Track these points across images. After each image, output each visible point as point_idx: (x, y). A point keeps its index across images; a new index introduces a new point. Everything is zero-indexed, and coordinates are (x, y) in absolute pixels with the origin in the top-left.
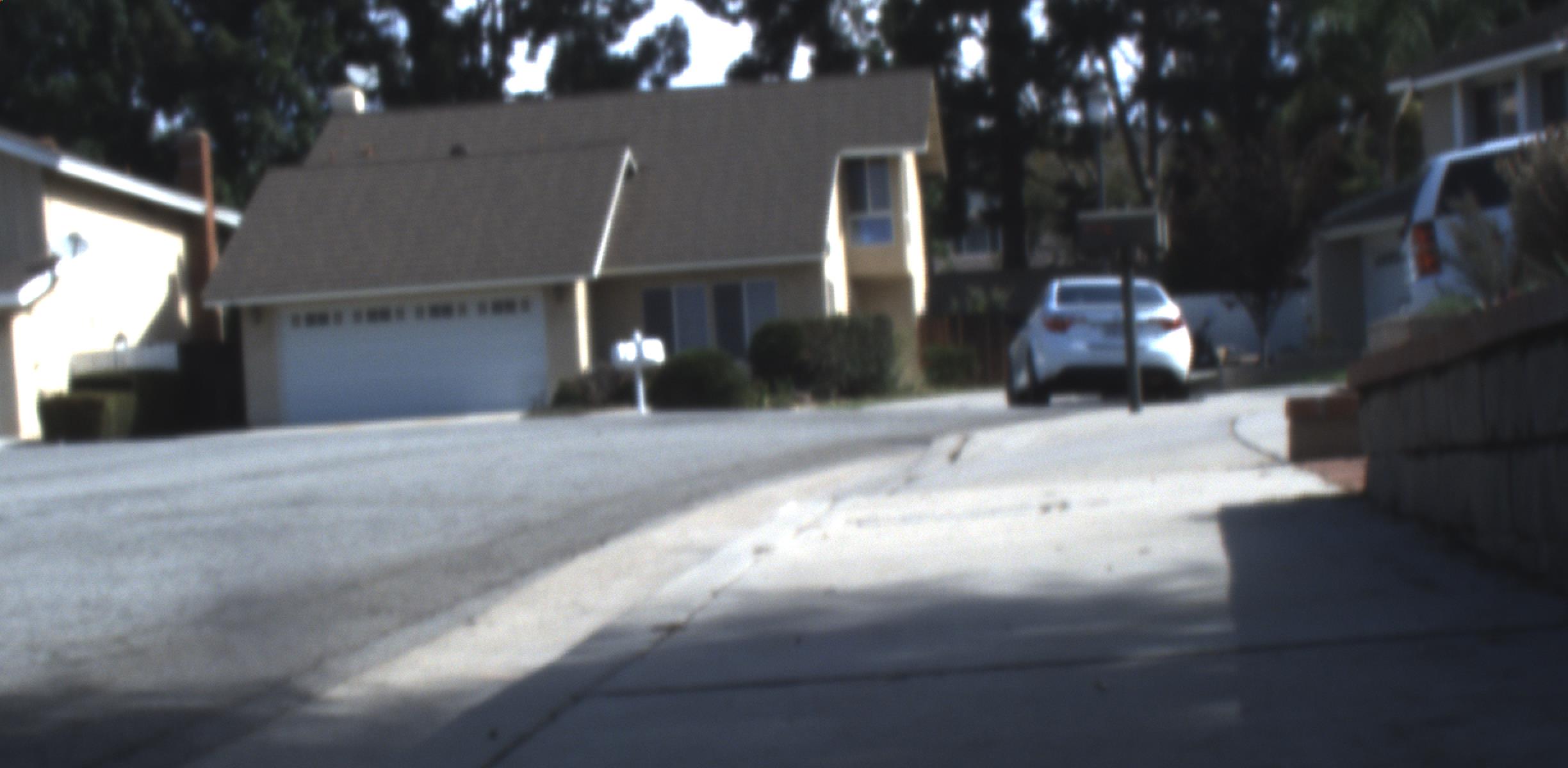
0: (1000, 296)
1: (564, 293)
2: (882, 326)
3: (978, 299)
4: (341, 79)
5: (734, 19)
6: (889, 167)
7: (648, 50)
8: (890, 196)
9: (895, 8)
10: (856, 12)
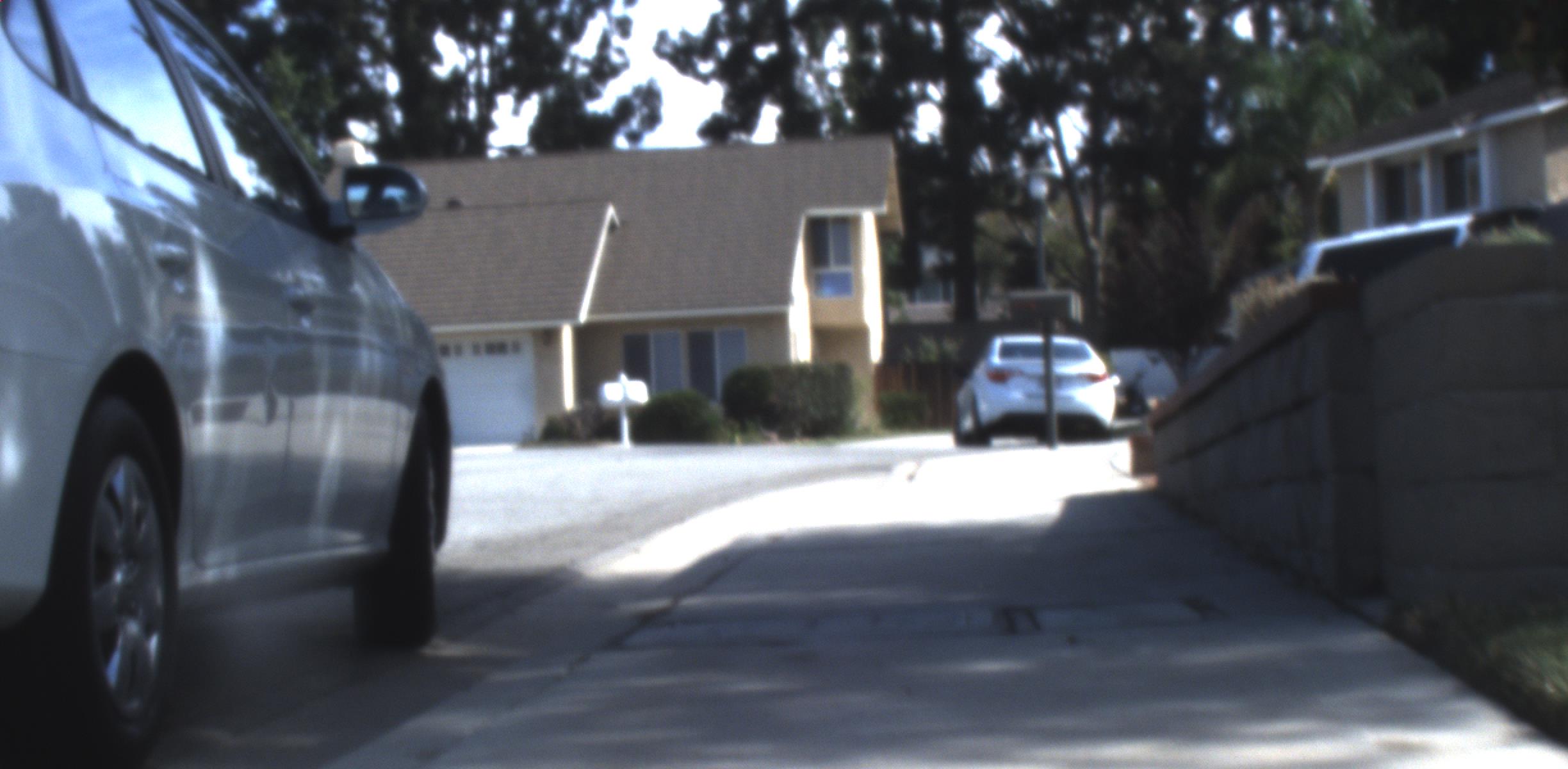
0: (951, 347)
1: (550, 337)
2: (843, 373)
3: (930, 348)
4: (345, 134)
5: (705, 79)
6: (850, 226)
7: (624, 109)
8: (849, 253)
9: (856, 72)
10: (821, 77)
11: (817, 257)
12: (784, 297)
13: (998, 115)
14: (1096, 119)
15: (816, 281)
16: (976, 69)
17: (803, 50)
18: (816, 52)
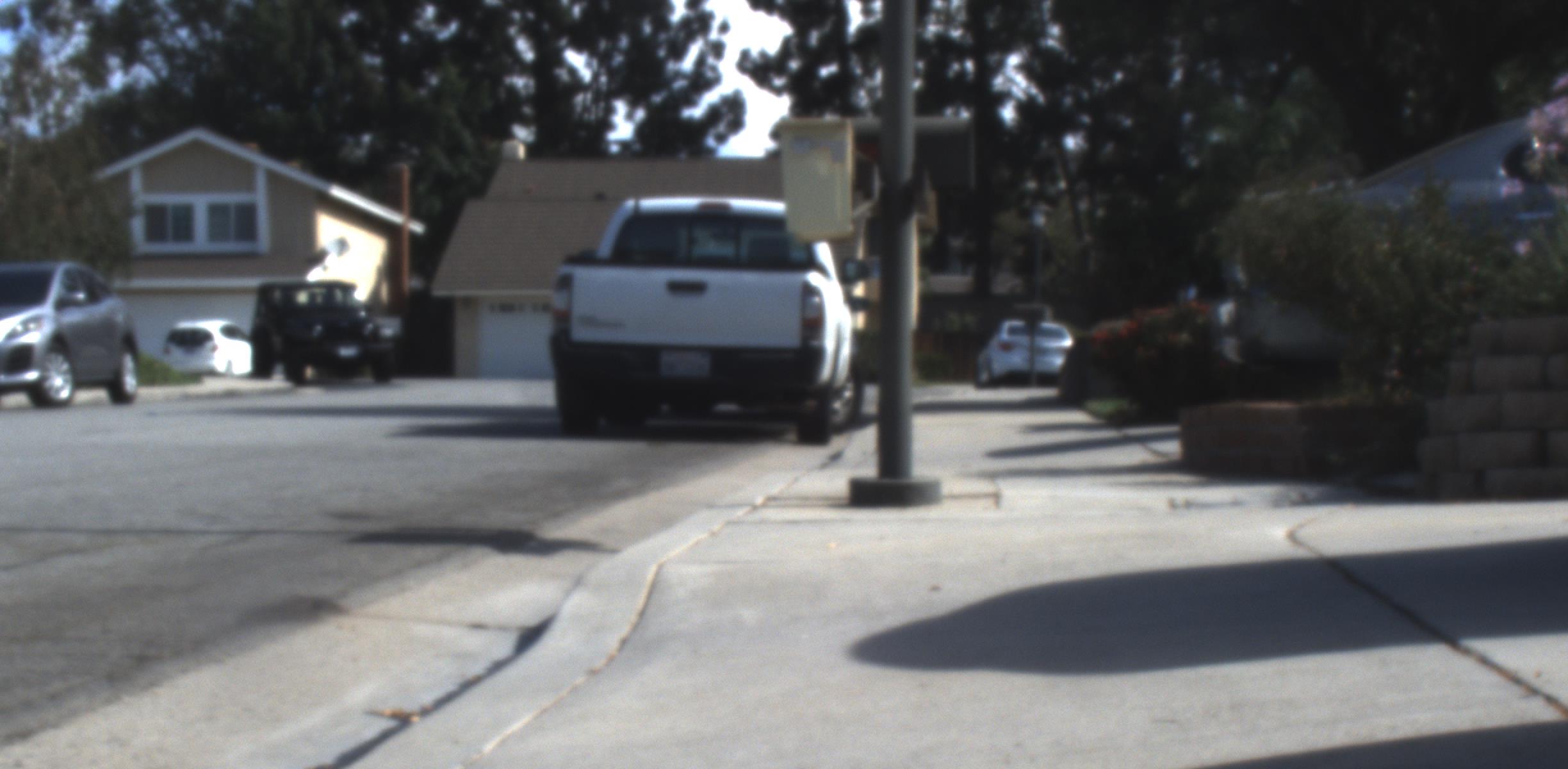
0: (970, 319)
3: (954, 320)
4: (509, 135)
5: (778, 91)
7: (714, 114)
13: (1013, 133)
14: (1094, 140)
16: (999, 100)
18: (867, 74)
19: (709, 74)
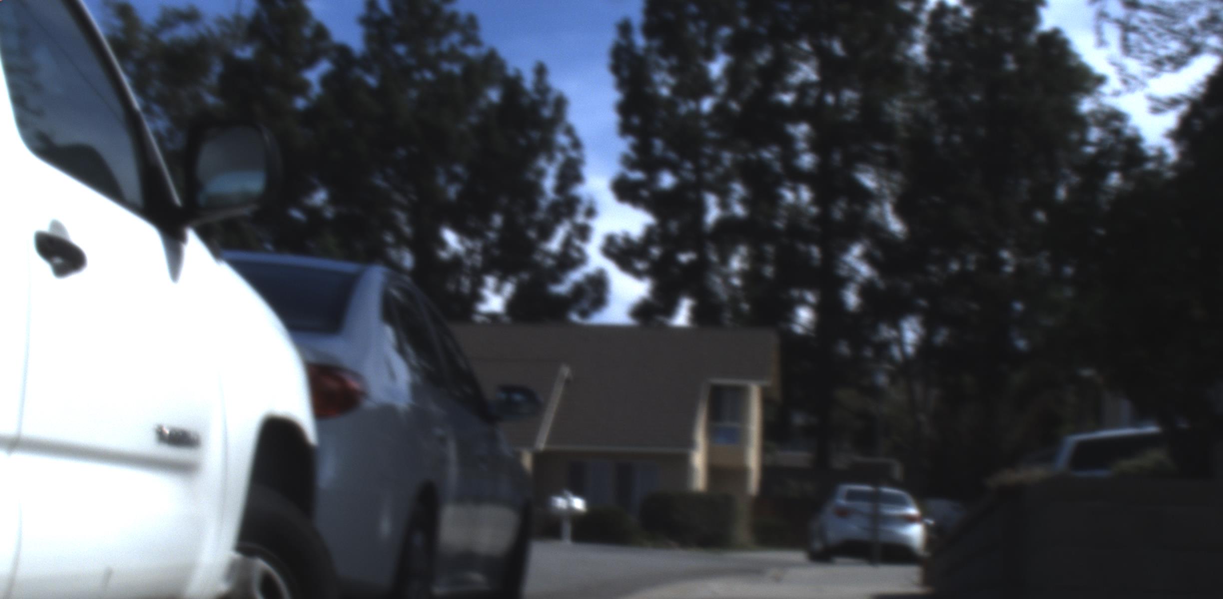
2: (728, 502)
5: (639, 276)
6: (740, 393)
7: (579, 291)
8: (740, 414)
9: (751, 276)
10: (726, 278)
11: (715, 415)
12: (689, 444)
13: (856, 317)
14: (930, 325)
15: (713, 433)
16: (842, 282)
17: (714, 257)
18: (725, 260)
19: (575, 255)
